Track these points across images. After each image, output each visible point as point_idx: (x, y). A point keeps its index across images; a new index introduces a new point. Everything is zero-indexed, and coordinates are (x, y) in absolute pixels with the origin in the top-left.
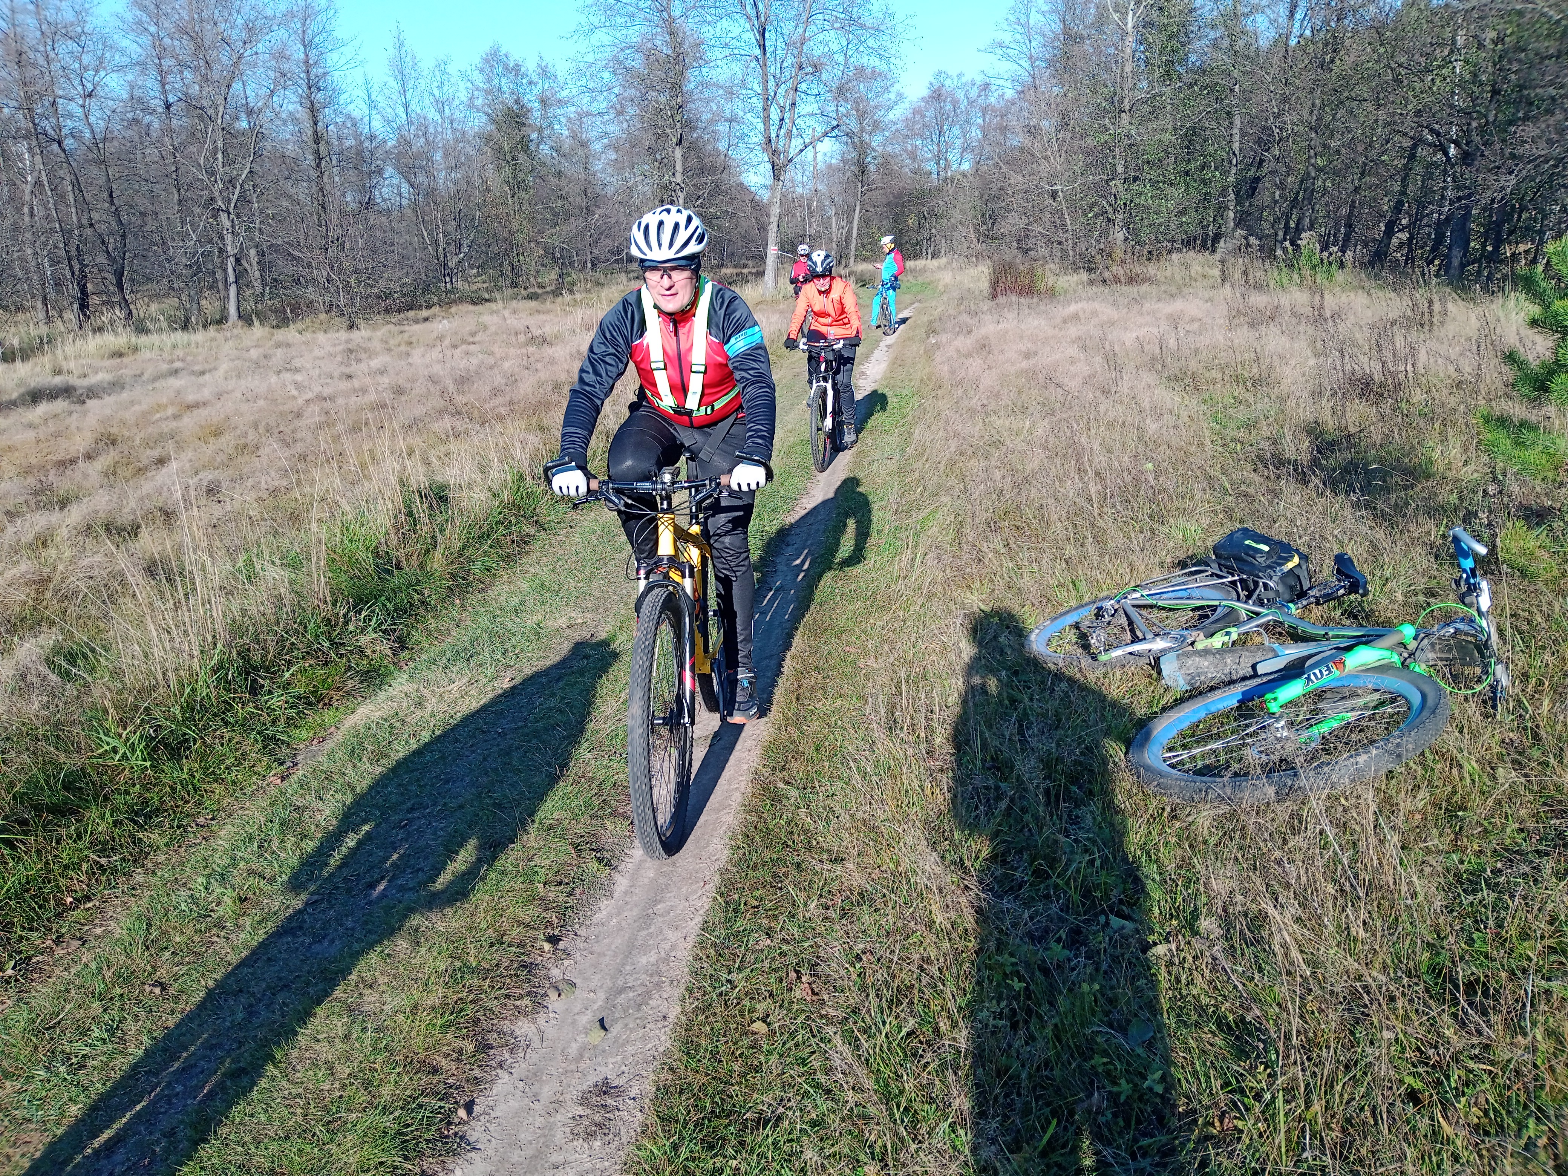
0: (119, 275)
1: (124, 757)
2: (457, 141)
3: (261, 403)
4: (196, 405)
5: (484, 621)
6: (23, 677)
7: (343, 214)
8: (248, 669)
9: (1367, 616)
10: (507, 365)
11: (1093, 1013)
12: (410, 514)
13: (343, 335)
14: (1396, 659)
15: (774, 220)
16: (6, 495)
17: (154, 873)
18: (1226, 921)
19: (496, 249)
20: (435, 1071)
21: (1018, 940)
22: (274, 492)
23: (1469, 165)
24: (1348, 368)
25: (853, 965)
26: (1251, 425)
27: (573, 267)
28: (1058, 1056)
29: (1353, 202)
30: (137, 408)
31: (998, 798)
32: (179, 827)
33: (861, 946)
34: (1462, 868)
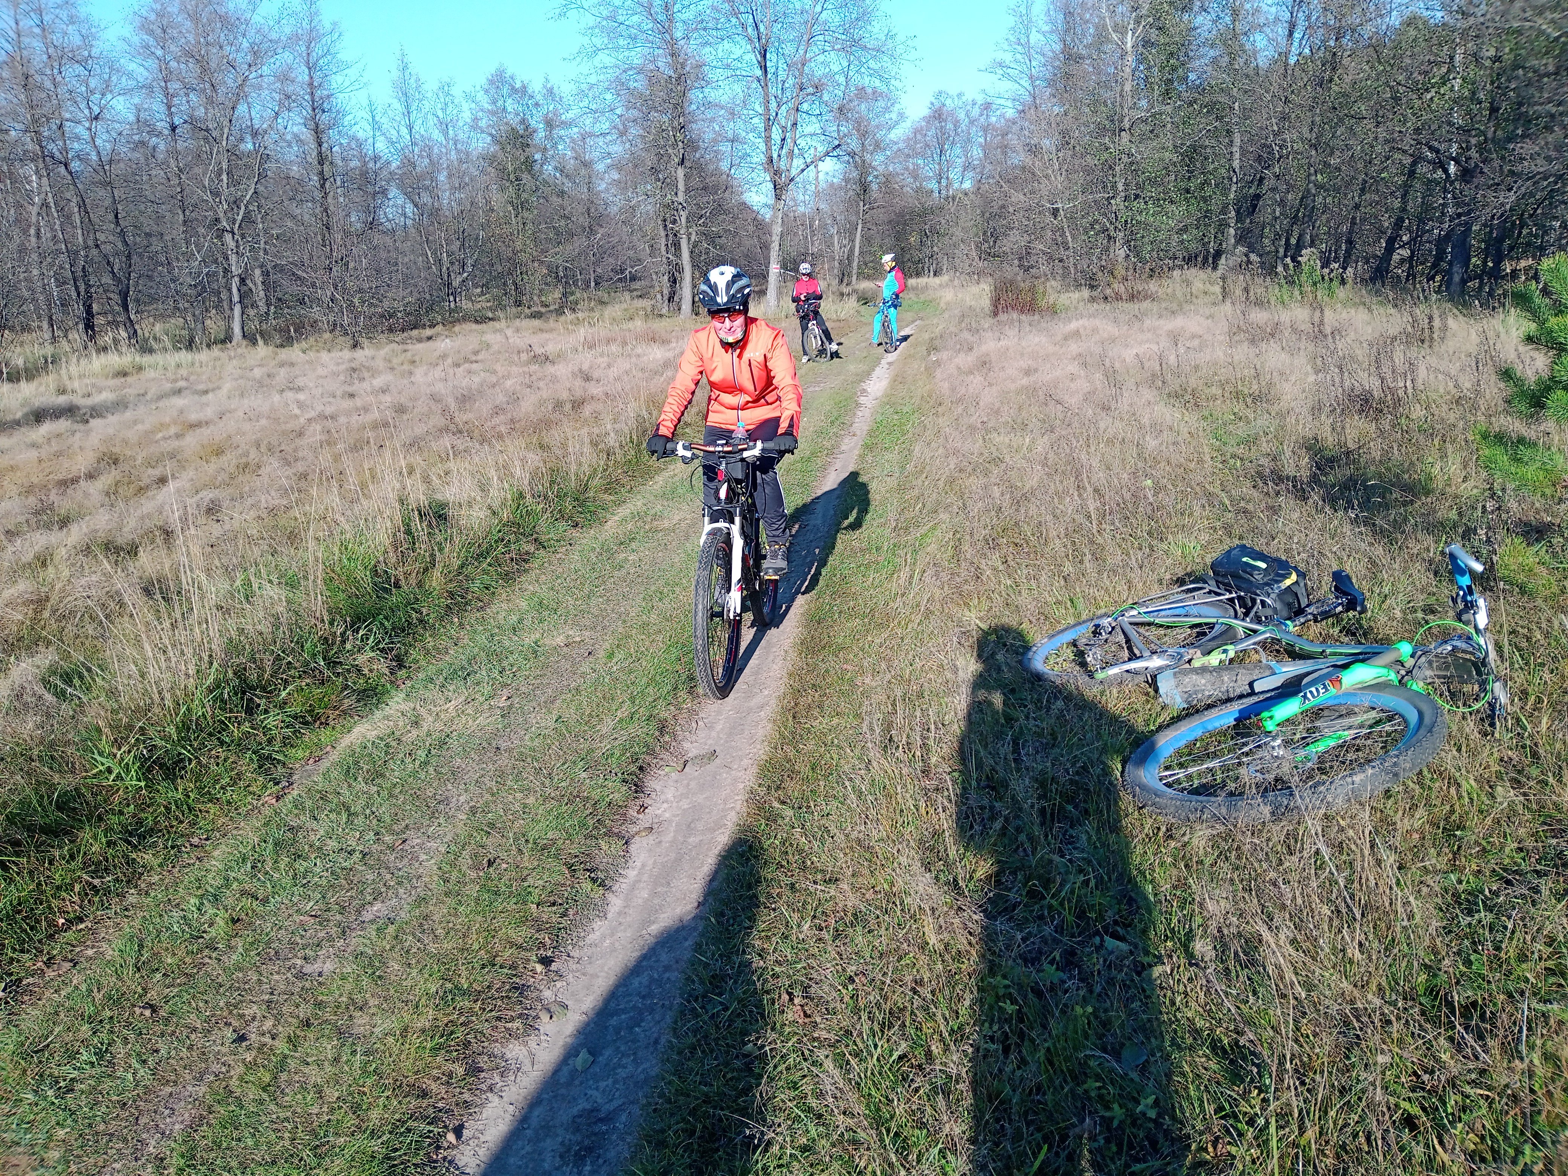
0: (124, 295)
1: (119, 777)
2: (460, 161)
3: (263, 422)
4: (197, 425)
5: (482, 639)
6: (19, 697)
7: (347, 234)
8: (244, 688)
9: (1365, 635)
10: (509, 383)
11: (1086, 1037)
12: (408, 532)
13: (347, 354)
14: (1393, 677)
15: (776, 239)
16: (7, 514)
17: (147, 893)
18: (1221, 944)
19: (500, 269)
20: (424, 1094)
21: (1010, 962)
22: (272, 511)
23: (1467, 182)
24: (1347, 384)
25: (845, 987)
26: (1251, 441)
27: (576, 285)
28: (1051, 1080)
29: (1354, 218)
30: (140, 427)
31: (993, 818)
32: (173, 847)
33: (854, 968)
34: (1461, 888)
